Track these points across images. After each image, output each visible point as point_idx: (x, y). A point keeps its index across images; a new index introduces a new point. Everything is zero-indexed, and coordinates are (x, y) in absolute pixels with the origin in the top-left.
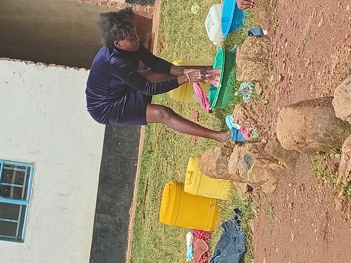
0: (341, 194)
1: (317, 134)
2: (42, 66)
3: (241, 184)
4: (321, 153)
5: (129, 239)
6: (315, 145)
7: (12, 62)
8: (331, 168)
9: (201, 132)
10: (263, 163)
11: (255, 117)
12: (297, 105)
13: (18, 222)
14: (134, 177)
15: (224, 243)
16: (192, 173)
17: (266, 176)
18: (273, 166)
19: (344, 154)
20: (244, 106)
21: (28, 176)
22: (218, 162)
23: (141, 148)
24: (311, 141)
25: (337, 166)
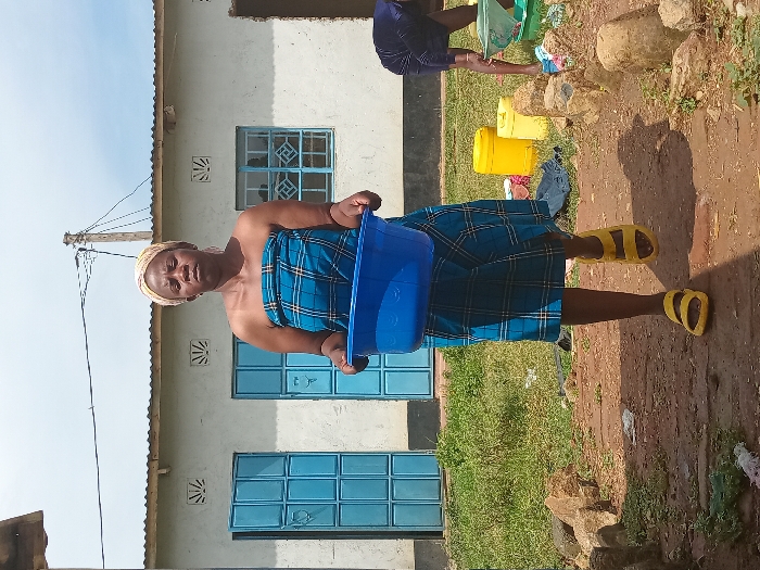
0: (674, 112)
1: (643, 49)
2: (328, 21)
3: (559, 119)
4: (648, 70)
5: (442, 196)
6: (642, 62)
7: (295, 21)
8: (661, 85)
9: (508, 69)
10: (583, 91)
11: (568, 43)
12: (618, 19)
13: (326, 190)
14: (440, 129)
15: (546, 185)
16: (504, 115)
17: (587, 105)
18: (594, 93)
19: (675, 68)
20: (555, 32)
21: (329, 142)
22: (532, 98)
23: (443, 97)
24: (636, 57)
25: (668, 81)
